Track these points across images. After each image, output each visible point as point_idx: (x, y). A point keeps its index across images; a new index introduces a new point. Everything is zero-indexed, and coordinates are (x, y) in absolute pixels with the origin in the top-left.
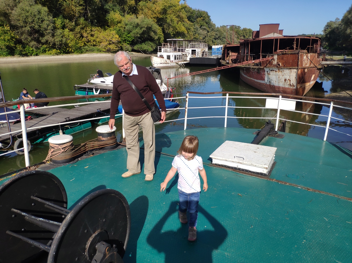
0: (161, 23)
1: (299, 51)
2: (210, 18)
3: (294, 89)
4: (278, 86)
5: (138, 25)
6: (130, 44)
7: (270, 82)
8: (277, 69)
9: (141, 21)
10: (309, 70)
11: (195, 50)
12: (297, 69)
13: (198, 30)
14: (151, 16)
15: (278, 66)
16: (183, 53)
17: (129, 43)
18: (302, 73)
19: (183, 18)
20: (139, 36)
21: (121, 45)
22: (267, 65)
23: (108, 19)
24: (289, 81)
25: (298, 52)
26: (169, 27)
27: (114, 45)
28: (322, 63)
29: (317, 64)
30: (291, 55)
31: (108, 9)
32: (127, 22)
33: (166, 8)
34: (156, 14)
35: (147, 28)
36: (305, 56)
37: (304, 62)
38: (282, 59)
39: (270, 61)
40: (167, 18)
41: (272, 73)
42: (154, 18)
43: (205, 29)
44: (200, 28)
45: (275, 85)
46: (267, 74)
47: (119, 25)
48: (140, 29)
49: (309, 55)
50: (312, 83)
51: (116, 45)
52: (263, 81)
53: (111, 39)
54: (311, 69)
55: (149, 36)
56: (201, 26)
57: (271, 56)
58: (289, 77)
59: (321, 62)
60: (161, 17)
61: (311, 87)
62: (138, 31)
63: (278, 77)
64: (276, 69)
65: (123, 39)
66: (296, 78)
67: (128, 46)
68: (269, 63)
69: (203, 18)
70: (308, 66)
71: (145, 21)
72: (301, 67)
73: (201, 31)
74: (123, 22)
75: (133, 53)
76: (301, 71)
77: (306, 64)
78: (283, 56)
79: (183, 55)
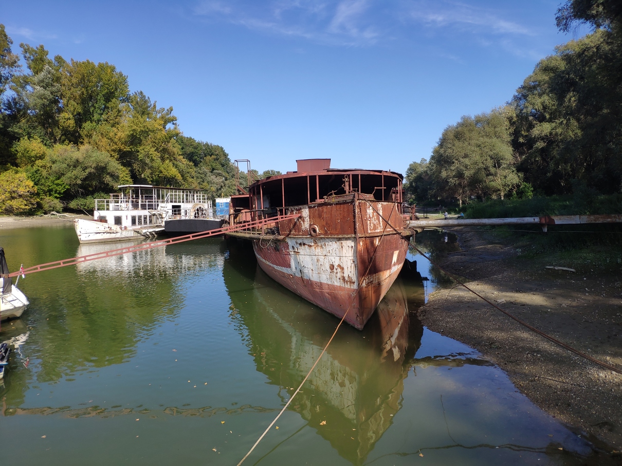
0: (127, 161)
1: (354, 197)
2: (228, 157)
3: (354, 290)
4: (319, 281)
5: (76, 164)
6: (61, 198)
7: (301, 271)
8: (312, 241)
9: (84, 155)
10: (383, 241)
11: (179, 206)
12: (355, 239)
13: (208, 175)
14: (108, 147)
15: (312, 233)
16: (154, 213)
17: (58, 196)
18: (367, 250)
19: (174, 154)
20: (79, 182)
21: (38, 200)
22: (290, 231)
23: (16, 151)
24: (339, 270)
25: (352, 198)
26: (143, 167)
27: (21, 199)
28: (411, 225)
29: (400, 228)
30: (338, 206)
31: (17, 133)
32: (55, 158)
33: (135, 134)
34: (116, 144)
35: (96, 168)
36: (371, 208)
37: (369, 222)
38: (320, 216)
39: (295, 223)
40: (138, 152)
41: (303, 250)
42: (114, 151)
43: (219, 174)
44: (212, 172)
45: (312, 279)
46: (293, 253)
47: (39, 163)
48: (83, 170)
49: (380, 205)
50: (396, 269)
51: (27, 201)
52: (289, 269)
53: (16, 189)
54: (388, 237)
55: (102, 183)
56: (213, 169)
57: (297, 210)
58: (340, 260)
59: (408, 222)
60: (128, 149)
61: (395, 277)
62: (79, 174)
63: (316, 260)
64: (310, 240)
65: (46, 189)
66: (356, 263)
67: (57, 201)
68: (294, 227)
69: (215, 157)
70: (380, 232)
71: (94, 155)
72: (363, 236)
73: (214, 177)
74: (47, 158)
75: (66, 214)
76: (365, 244)
77: (375, 228)
78: (320, 208)
79: (154, 215)
